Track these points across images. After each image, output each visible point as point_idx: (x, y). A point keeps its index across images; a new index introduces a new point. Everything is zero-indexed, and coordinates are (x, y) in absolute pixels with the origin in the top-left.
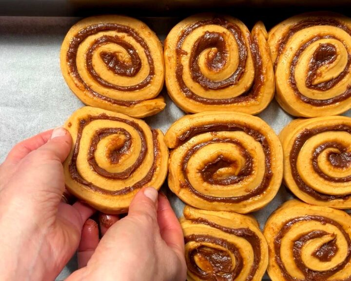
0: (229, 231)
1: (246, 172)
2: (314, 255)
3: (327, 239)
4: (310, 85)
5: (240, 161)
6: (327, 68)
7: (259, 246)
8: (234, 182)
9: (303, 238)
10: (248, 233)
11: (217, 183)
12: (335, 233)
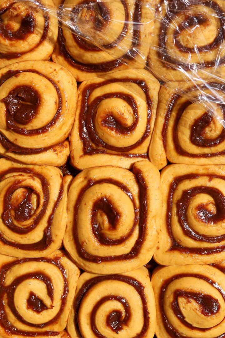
0: (50, 222)
1: (103, 240)
2: (32, 294)
3: (47, 302)
4: (178, 294)
5: (116, 233)
6: (196, 309)
7: (36, 250)
8: (94, 230)
9: (46, 280)
10: (48, 241)
11: (94, 215)
12: (53, 308)
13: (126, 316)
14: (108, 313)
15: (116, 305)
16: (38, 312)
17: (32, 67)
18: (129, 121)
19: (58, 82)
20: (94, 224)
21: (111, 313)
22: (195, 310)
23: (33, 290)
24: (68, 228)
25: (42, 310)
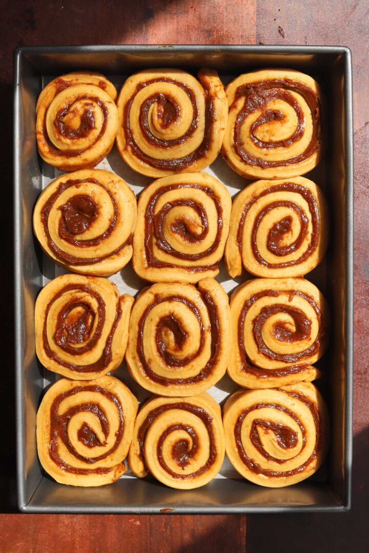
1: (169, 360)
2: (85, 425)
3: (101, 437)
4: (256, 423)
5: (182, 354)
6: (274, 440)
7: (93, 371)
8: (159, 349)
9: (101, 413)
10: (107, 361)
12: (107, 445)
13: (193, 448)
14: (173, 444)
15: (182, 435)
16: (89, 446)
17: (92, 176)
18: (199, 231)
19: (115, 193)
20: (159, 342)
21: (177, 443)
22: (272, 441)
23: (86, 421)
24: (131, 346)
25: (94, 446)
